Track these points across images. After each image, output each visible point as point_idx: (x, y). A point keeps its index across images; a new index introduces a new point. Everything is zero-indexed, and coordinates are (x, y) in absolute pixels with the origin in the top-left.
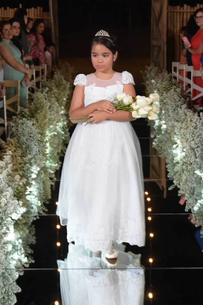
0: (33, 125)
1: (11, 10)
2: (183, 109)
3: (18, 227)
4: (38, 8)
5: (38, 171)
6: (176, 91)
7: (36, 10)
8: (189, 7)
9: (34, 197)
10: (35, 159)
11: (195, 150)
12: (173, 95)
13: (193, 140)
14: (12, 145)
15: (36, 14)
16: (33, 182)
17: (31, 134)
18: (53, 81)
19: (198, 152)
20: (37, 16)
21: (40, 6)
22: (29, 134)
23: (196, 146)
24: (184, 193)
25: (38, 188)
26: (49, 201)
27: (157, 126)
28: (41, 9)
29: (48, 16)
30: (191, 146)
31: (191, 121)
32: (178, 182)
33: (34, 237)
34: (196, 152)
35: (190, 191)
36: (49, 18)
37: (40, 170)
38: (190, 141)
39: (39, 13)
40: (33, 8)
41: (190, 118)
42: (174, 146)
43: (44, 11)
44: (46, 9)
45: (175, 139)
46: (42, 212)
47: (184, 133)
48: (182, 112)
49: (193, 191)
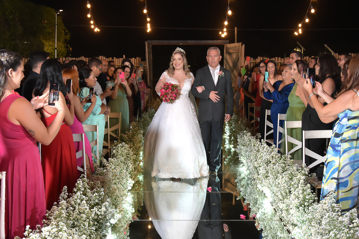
0: (130, 147)
1: (117, 59)
2: (247, 136)
3: (115, 230)
4: (137, 58)
5: (133, 184)
6: (243, 122)
7: (136, 59)
8: (252, 59)
9: (129, 205)
10: (131, 175)
11: (258, 169)
12: (240, 125)
13: (256, 161)
14: (113, 163)
15: (136, 62)
16: (129, 193)
17: (128, 154)
18: (147, 113)
19: (260, 170)
20: (137, 64)
21: (139, 57)
22: (126, 154)
23: (258, 166)
24: (249, 202)
25: (133, 198)
26: (142, 208)
27: (227, 149)
28: (140, 59)
29: (145, 64)
30: (254, 165)
31: (254, 146)
32: (244, 194)
33: (128, 237)
34: (259, 170)
35: (253, 201)
36: (145, 66)
37: (135, 183)
38: (254, 162)
39: (138, 62)
40: (133, 59)
41: (254, 143)
42: (241, 165)
43: (141, 61)
44: (143, 59)
45: (242, 159)
46: (135, 217)
47: (248, 155)
48: (247, 139)
49: (256, 201)
